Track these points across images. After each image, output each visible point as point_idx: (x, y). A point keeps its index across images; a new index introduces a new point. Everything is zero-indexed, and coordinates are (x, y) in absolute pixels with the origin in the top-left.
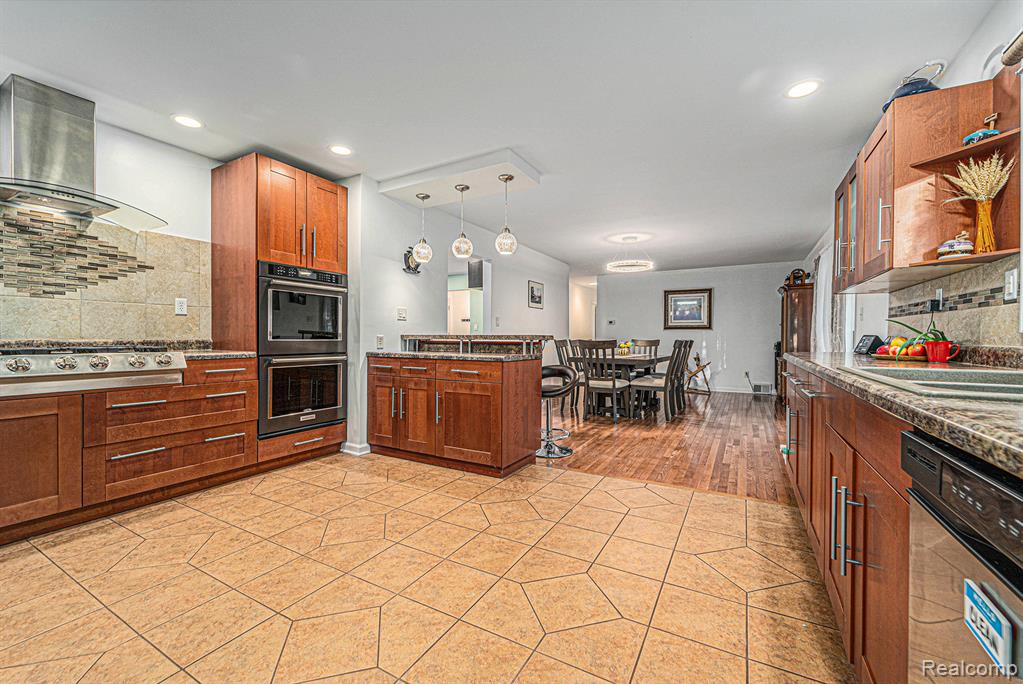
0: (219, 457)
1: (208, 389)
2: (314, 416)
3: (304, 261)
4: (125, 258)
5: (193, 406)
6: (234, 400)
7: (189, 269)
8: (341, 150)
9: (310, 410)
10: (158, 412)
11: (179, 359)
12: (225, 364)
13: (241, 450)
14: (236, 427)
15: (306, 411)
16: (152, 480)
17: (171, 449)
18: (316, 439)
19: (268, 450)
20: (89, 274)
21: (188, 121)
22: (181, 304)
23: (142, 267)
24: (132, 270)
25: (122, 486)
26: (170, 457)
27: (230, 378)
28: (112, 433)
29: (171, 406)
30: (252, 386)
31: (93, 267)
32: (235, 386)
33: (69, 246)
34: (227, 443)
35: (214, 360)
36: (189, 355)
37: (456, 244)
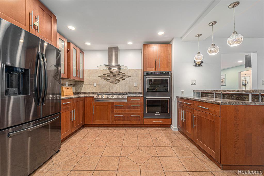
0: (134, 120)
1: (132, 104)
2: (159, 115)
3: (156, 69)
4: (126, 75)
5: (129, 107)
6: (138, 107)
7: (137, 76)
8: (161, 33)
9: (158, 113)
10: (122, 108)
11: (126, 96)
12: (136, 98)
13: (139, 120)
14: (138, 114)
15: (157, 113)
16: (121, 122)
17: (125, 116)
18: (160, 121)
19: (146, 121)
20: (121, 79)
21: (130, 43)
22: (135, 84)
23: (129, 77)
24: (127, 77)
25: (116, 122)
26: (125, 118)
27: (137, 101)
28: (115, 111)
29: (125, 107)
30: (142, 104)
31: (121, 78)
32: (138, 104)
33: (118, 75)
34: (136, 117)
35: (133, 96)
36: (128, 95)
37: (209, 49)
